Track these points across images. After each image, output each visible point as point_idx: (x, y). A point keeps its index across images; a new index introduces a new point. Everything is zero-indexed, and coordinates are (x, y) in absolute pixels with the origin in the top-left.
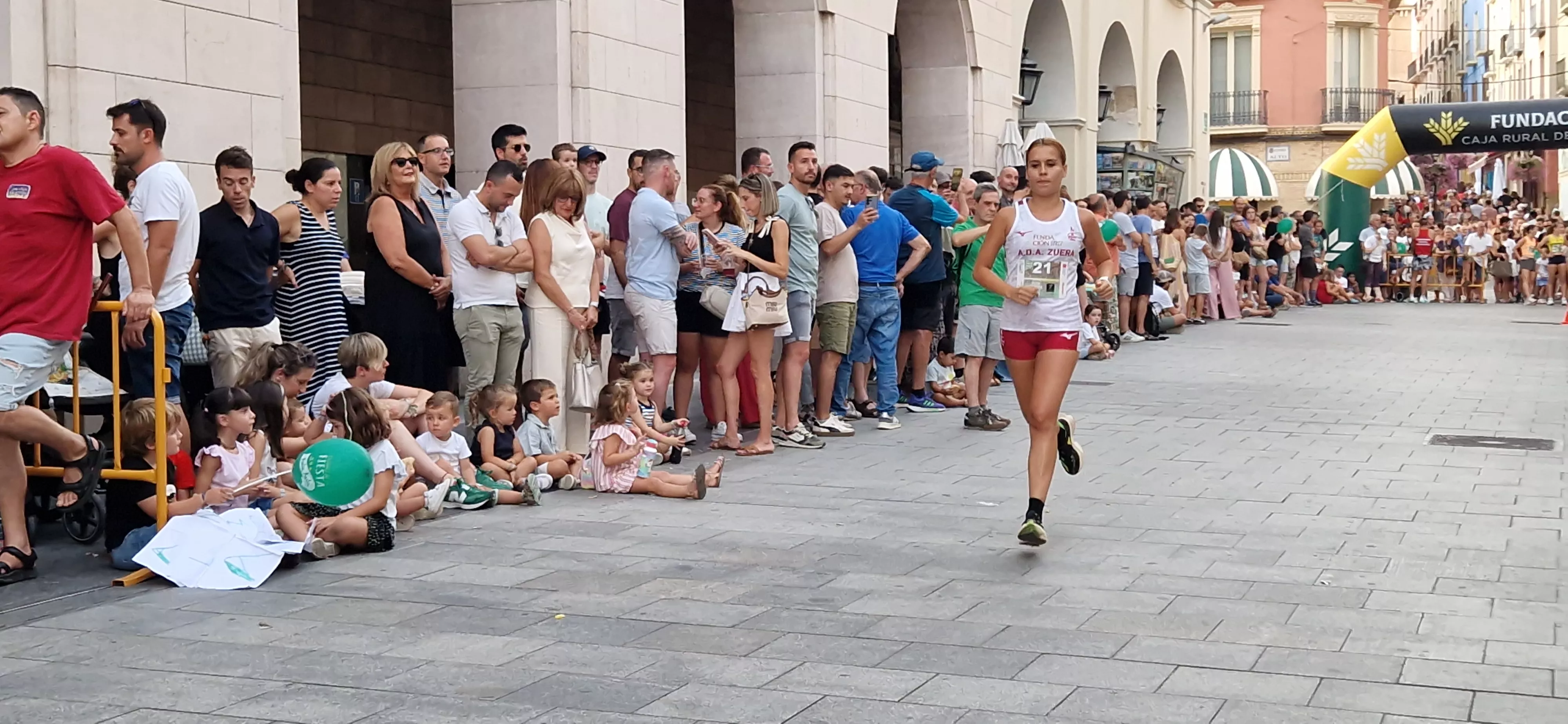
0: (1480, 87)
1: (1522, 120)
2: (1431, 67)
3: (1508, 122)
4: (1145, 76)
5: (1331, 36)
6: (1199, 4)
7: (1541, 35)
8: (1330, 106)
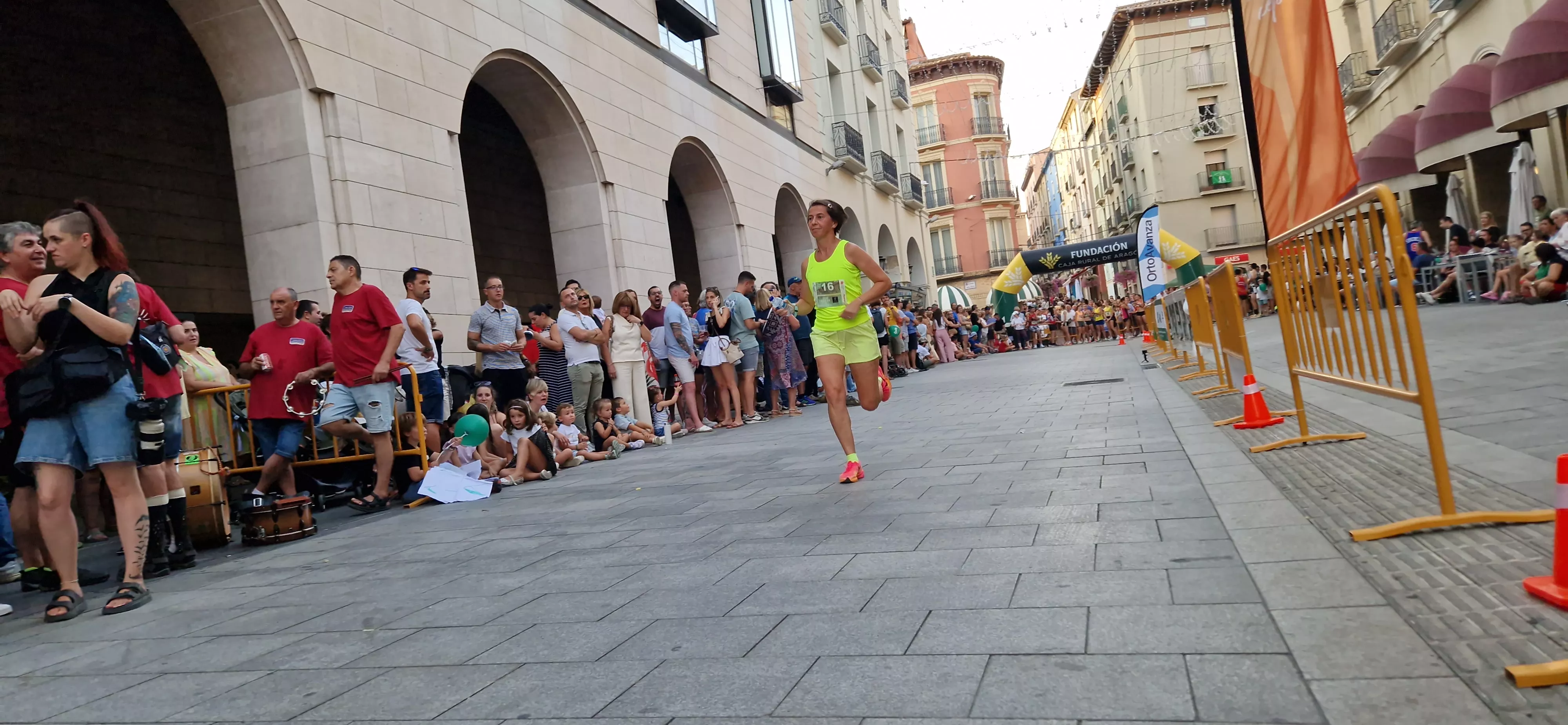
0: (1062, 242)
1: (1086, 252)
2: (1037, 239)
3: (1080, 254)
4: (901, 250)
5: (988, 225)
6: (922, 214)
7: (1089, 216)
8: (992, 259)
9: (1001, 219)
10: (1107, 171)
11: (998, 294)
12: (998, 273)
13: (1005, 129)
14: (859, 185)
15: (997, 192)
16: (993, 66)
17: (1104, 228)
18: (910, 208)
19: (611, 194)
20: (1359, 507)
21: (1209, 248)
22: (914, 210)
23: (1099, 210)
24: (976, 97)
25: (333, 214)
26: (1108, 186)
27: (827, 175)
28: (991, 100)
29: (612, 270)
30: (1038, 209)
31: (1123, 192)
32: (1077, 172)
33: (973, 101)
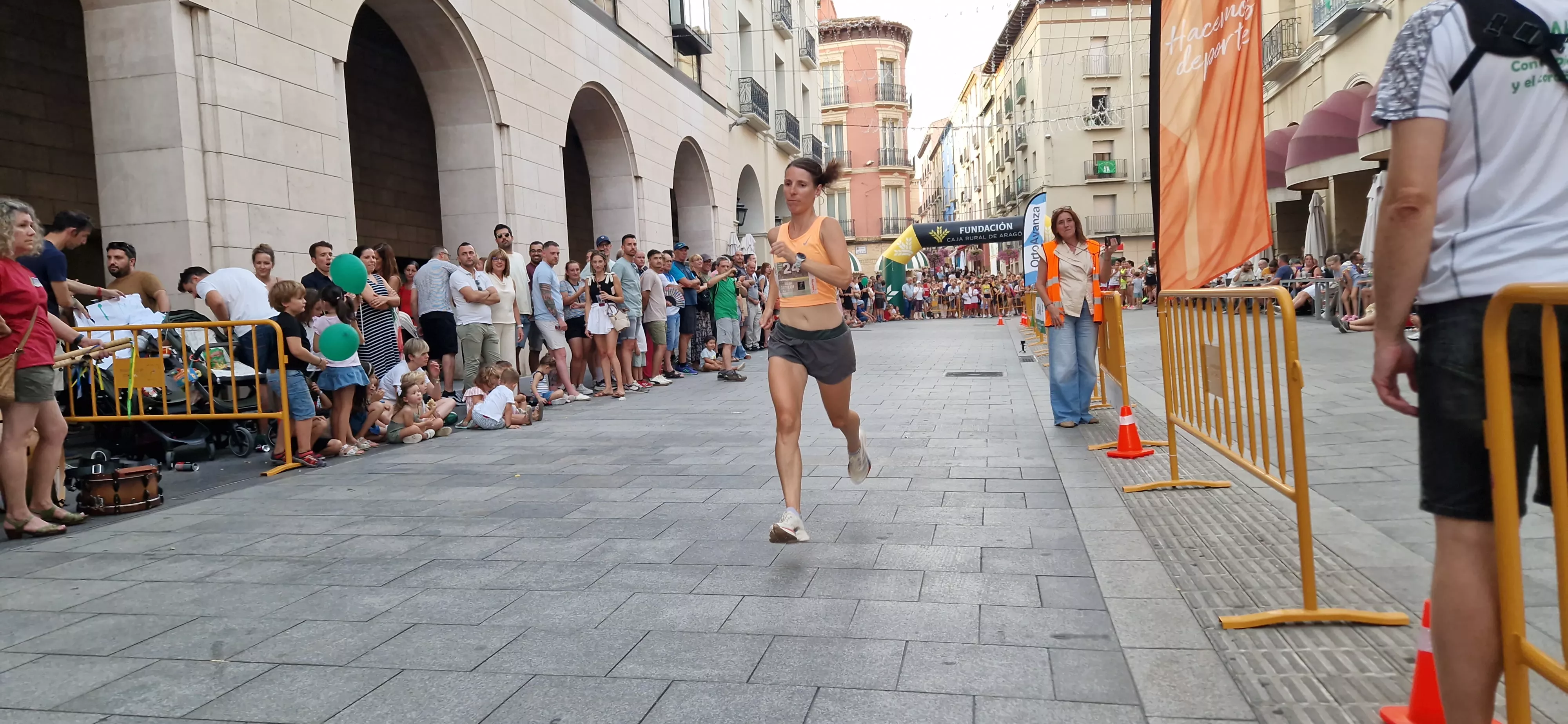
0: (952, 216)
1: (974, 229)
2: (929, 208)
3: (968, 231)
5: (883, 193)
7: (979, 191)
8: (884, 226)
9: (896, 188)
10: (1000, 148)
11: (887, 262)
12: (891, 240)
13: (908, 98)
14: (761, 143)
15: (894, 160)
16: (900, 33)
17: (993, 204)
19: (506, 137)
20: (1227, 582)
23: (990, 185)
24: (882, 62)
25: (199, 141)
26: (1000, 164)
27: (730, 130)
28: (897, 66)
30: (932, 178)
31: (1014, 172)
32: (972, 146)
33: (879, 65)
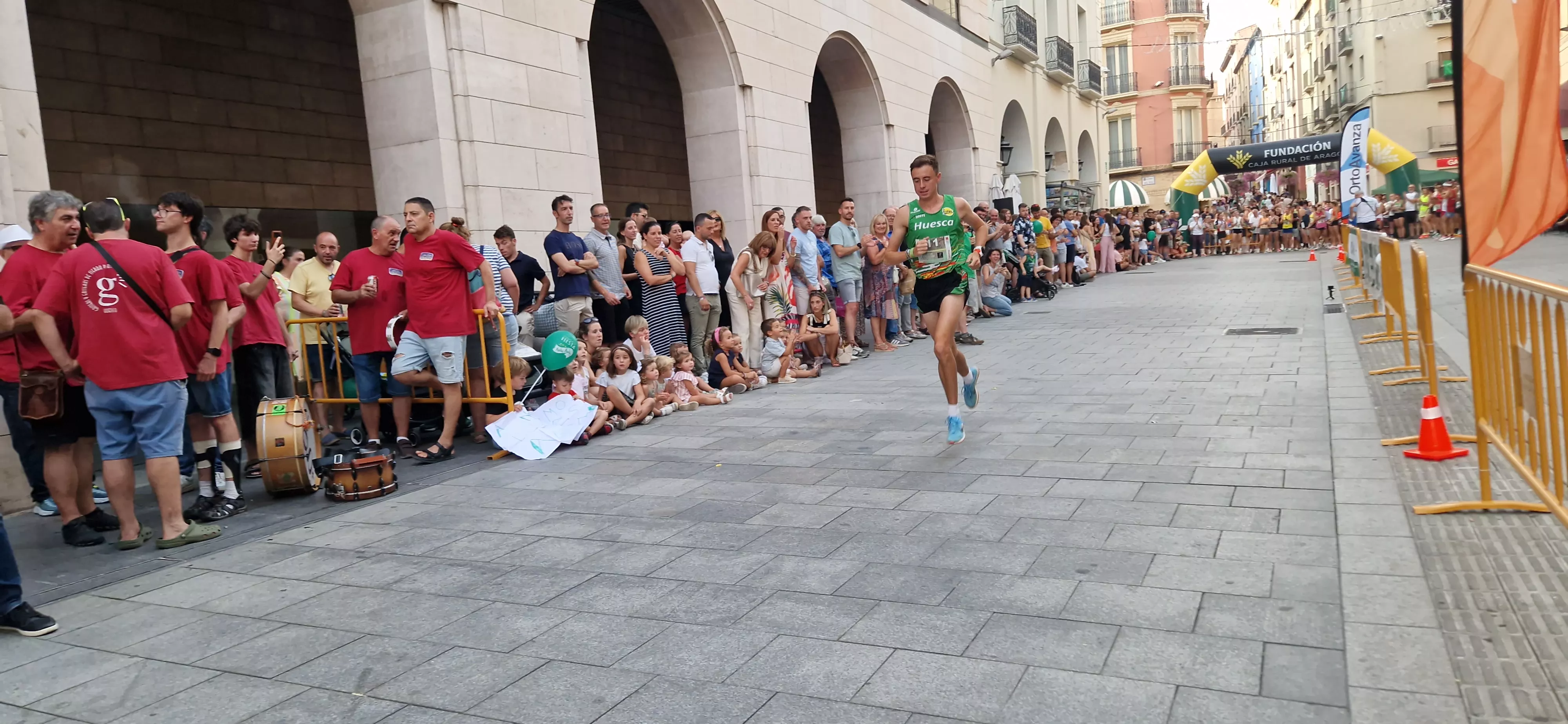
0: (1260, 136)
1: (1282, 151)
2: (1233, 128)
3: (1275, 153)
4: (1071, 145)
5: (1175, 115)
6: (1099, 104)
7: (1294, 105)
8: (1176, 153)
9: (1190, 109)
10: (1319, 55)
11: (1177, 193)
12: (1183, 168)
13: (1204, 8)
14: (1029, 75)
15: (1188, 79)
17: (1310, 120)
18: (1085, 98)
19: (749, 98)
21: (1431, 148)
22: (1090, 100)
23: (1307, 98)
25: (454, 131)
26: (1319, 73)
27: (993, 65)
29: (746, 179)
30: (1236, 93)
31: (1336, 80)
32: (1285, 55)
